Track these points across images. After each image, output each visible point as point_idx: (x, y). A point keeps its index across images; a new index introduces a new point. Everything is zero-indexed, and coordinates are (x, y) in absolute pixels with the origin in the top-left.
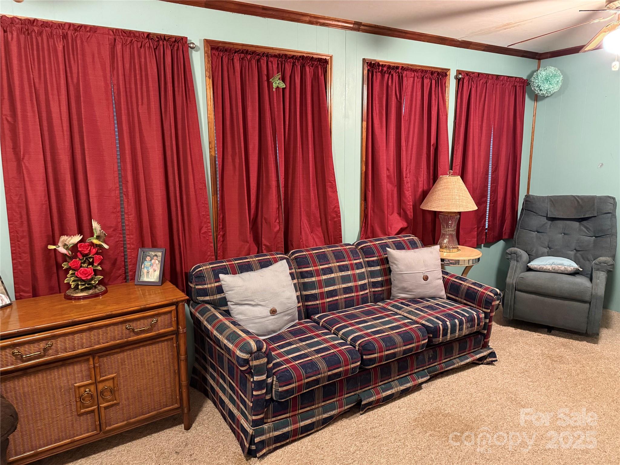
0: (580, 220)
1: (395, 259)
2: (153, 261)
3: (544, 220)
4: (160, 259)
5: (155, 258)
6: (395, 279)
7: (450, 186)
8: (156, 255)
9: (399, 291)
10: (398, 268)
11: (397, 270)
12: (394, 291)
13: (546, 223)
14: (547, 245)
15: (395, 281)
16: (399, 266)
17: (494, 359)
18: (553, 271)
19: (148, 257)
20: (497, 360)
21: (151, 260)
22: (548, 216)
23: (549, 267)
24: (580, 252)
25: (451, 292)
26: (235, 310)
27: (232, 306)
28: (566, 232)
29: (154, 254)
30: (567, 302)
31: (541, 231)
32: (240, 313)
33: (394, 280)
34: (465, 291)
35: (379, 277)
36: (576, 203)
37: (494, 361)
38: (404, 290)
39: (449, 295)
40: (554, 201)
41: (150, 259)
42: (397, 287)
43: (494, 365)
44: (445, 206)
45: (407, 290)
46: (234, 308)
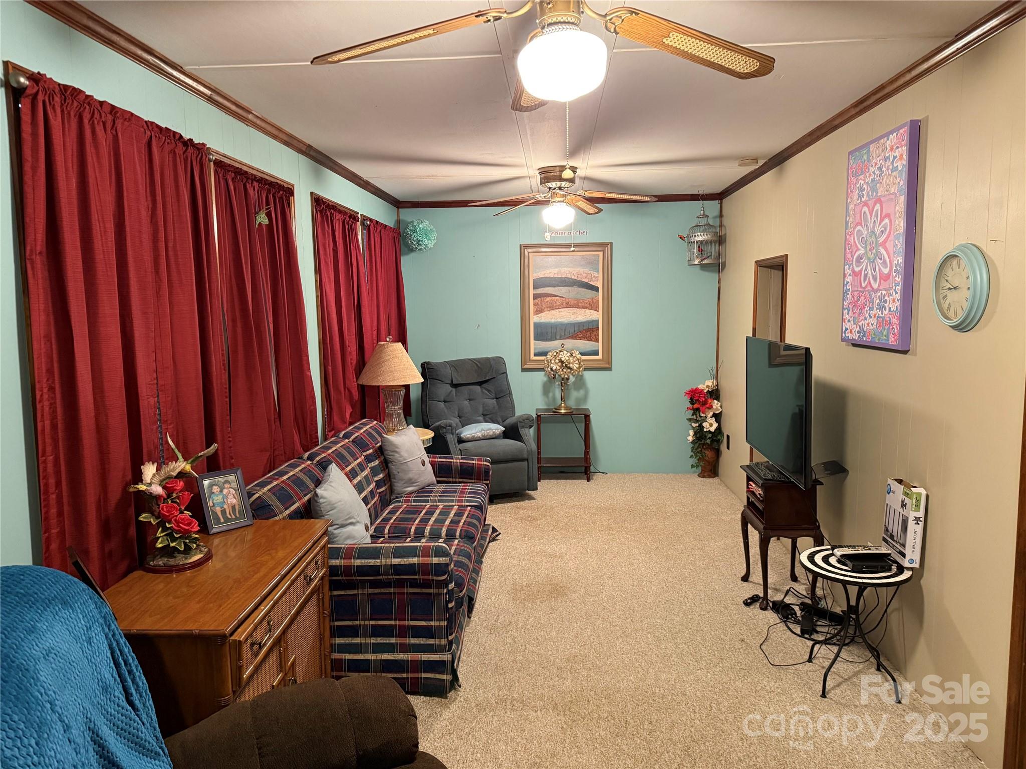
0: (480, 384)
1: (395, 446)
2: (225, 491)
3: (448, 386)
4: (234, 485)
5: (227, 485)
6: (399, 470)
7: (399, 355)
8: (227, 482)
9: (405, 485)
10: (401, 456)
11: (401, 459)
12: (399, 487)
13: (451, 391)
14: (457, 415)
15: (400, 474)
16: (402, 453)
17: (497, 533)
18: (482, 438)
19: (214, 487)
20: (500, 533)
21: (221, 491)
22: (454, 383)
23: (479, 434)
24: (488, 416)
25: (441, 475)
26: (340, 535)
27: (336, 532)
28: (471, 397)
29: (223, 481)
30: (509, 465)
31: (448, 400)
32: (348, 538)
33: (398, 472)
34: (459, 468)
35: (380, 474)
36: (475, 366)
37: (497, 536)
38: (411, 482)
39: (438, 479)
40: (456, 365)
41: (218, 490)
42: (402, 480)
43: (497, 540)
44: (401, 379)
45: (413, 480)
46: (339, 533)
